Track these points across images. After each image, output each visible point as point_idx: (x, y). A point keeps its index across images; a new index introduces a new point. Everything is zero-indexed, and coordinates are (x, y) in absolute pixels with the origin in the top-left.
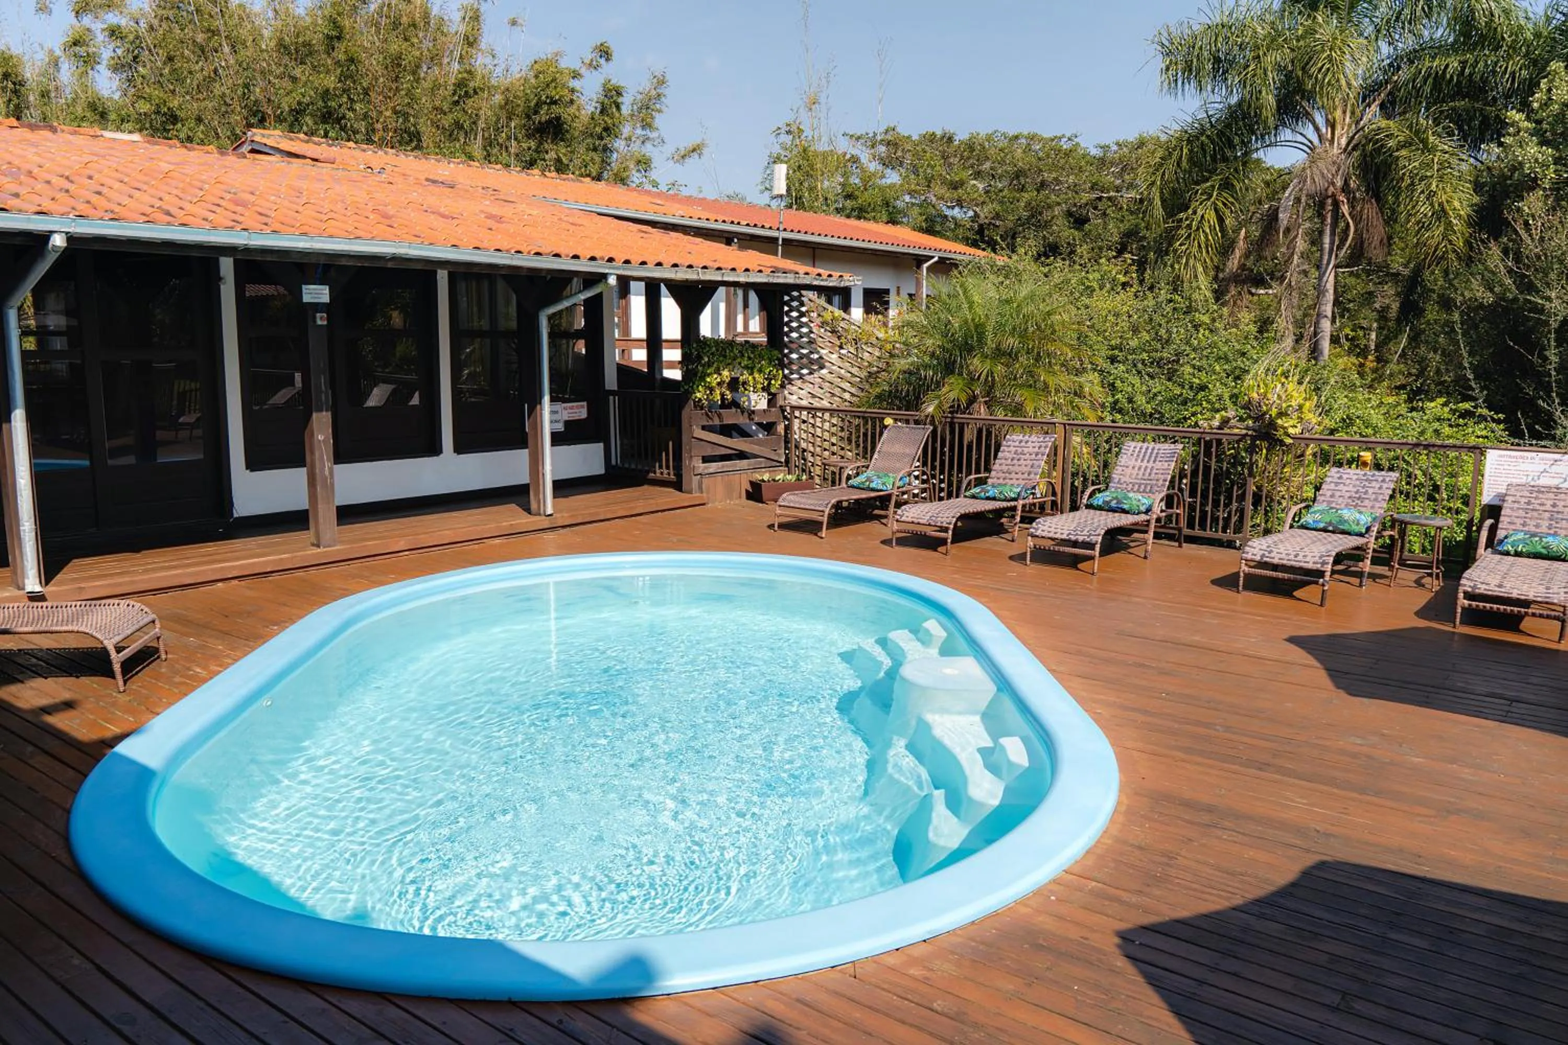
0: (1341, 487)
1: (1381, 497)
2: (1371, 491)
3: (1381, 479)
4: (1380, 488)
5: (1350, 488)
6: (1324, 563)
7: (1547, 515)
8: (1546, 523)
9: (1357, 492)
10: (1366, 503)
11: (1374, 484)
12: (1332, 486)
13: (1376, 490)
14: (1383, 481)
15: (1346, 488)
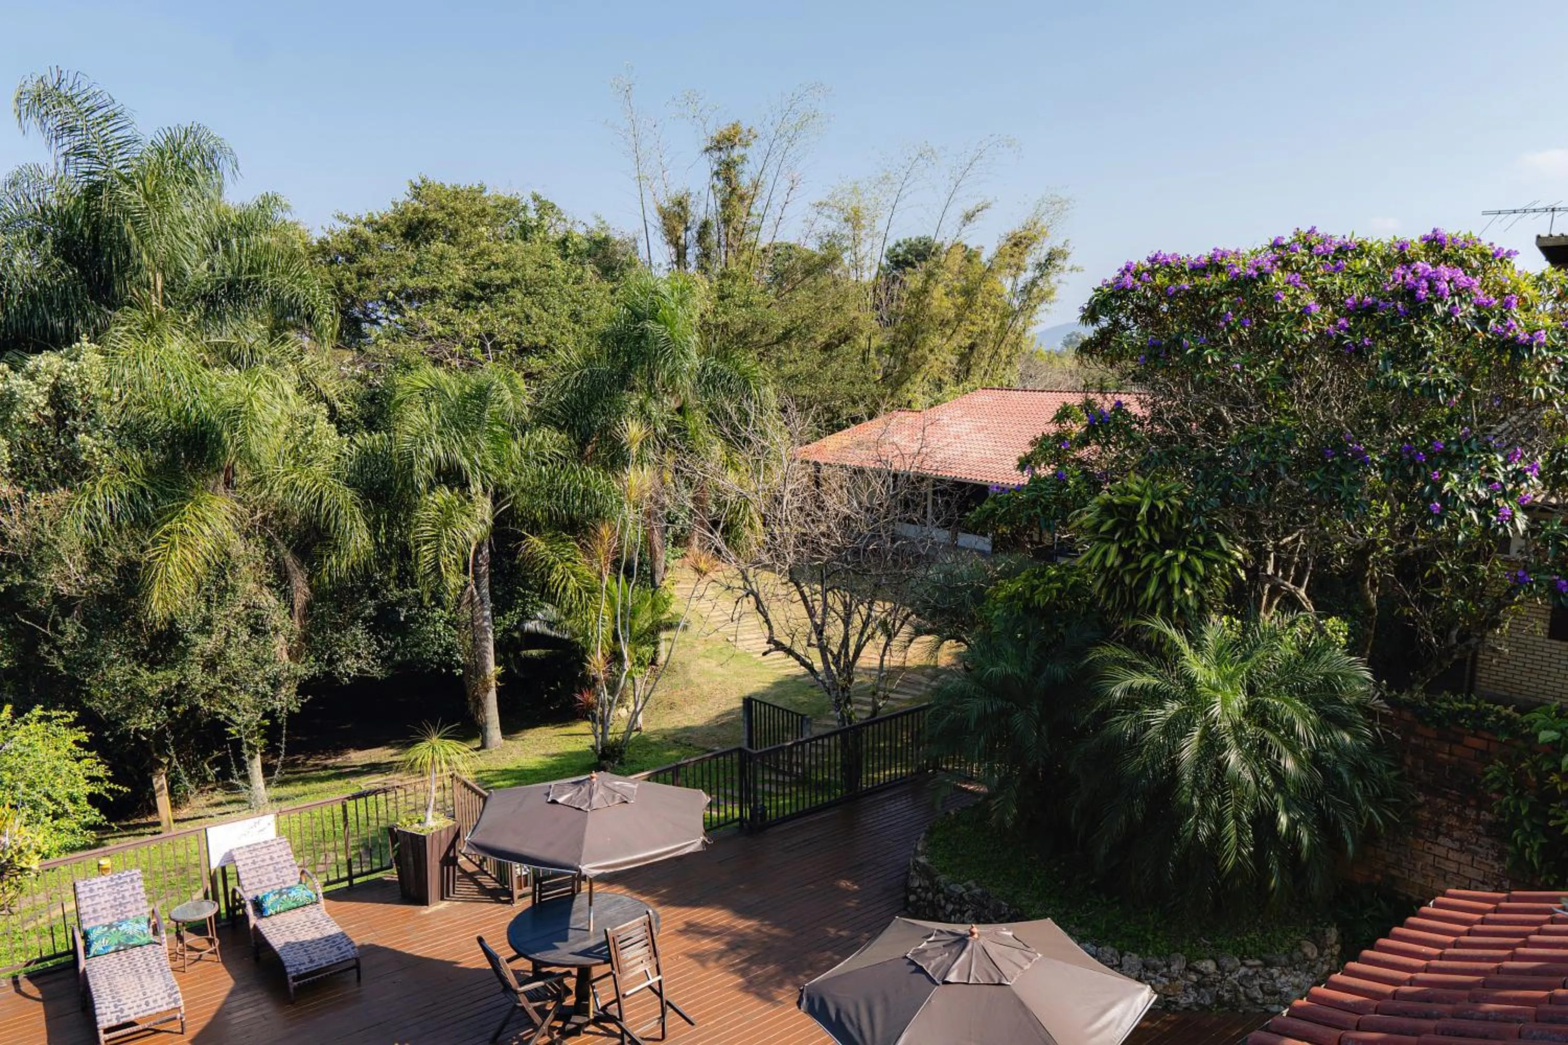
0: (97, 899)
1: (139, 897)
2: (127, 894)
3: (128, 879)
4: (134, 888)
5: (107, 897)
6: (176, 1001)
7: (271, 868)
8: (273, 875)
9: (115, 900)
10: (129, 907)
11: (126, 886)
12: (89, 902)
13: (131, 892)
14: (132, 881)
15: (103, 900)
